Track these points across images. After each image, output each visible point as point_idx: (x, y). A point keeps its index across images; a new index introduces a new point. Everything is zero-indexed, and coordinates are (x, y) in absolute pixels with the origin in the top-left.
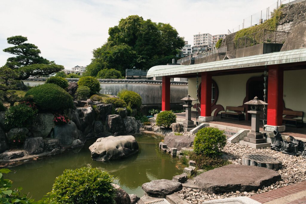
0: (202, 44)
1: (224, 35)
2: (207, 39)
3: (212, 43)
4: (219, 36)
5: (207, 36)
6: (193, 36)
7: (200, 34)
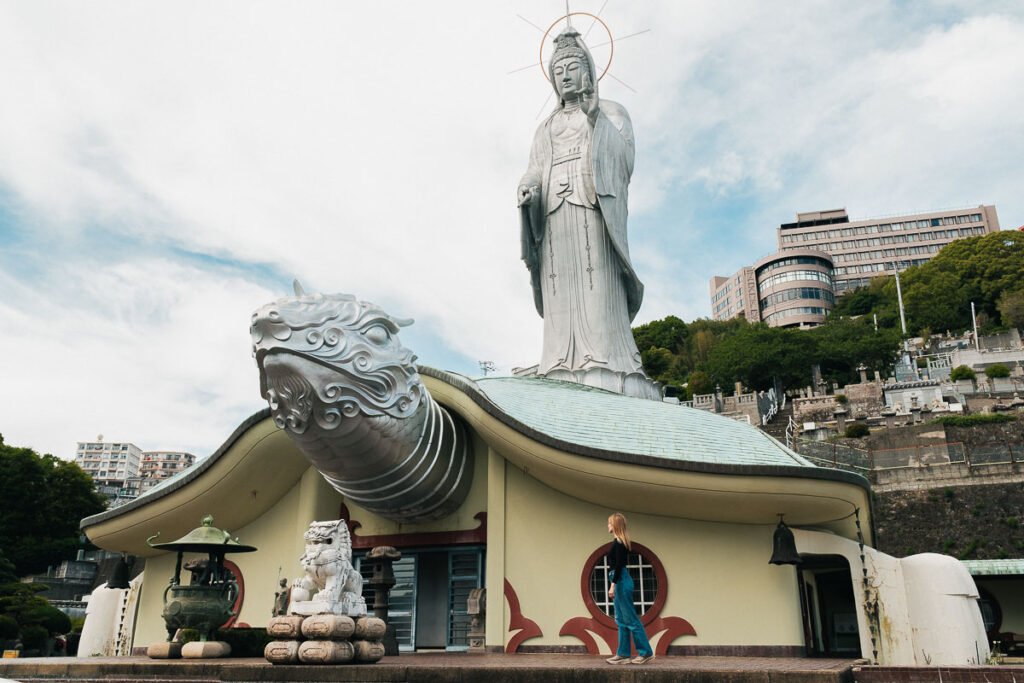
0: (103, 473)
1: (183, 457)
2: (123, 461)
3: (139, 474)
4: (165, 456)
5: (124, 452)
6: (77, 446)
7: (104, 441)
